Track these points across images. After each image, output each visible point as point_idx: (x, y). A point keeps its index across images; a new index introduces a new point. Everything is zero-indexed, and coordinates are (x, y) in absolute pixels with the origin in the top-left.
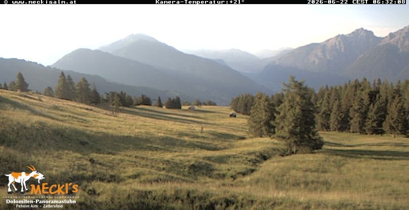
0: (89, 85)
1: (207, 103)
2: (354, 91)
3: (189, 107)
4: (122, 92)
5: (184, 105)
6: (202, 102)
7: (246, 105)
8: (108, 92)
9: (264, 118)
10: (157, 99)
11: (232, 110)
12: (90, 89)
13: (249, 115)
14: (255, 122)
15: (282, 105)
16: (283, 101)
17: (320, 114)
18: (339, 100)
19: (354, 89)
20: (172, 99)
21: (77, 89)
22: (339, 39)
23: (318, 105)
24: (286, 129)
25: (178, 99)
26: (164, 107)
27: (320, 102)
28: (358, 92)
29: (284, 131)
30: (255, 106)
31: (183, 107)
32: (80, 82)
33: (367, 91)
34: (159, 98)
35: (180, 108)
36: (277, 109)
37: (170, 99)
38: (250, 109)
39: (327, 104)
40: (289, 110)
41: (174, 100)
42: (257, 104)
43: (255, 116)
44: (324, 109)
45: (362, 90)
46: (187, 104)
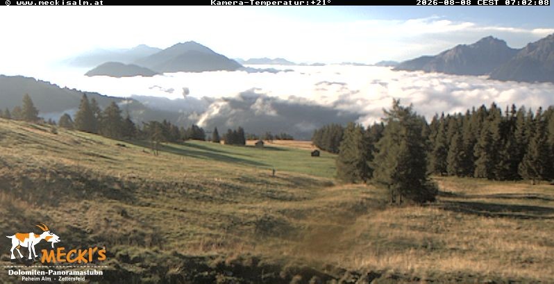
0: (121, 112)
1: (280, 137)
2: (480, 121)
3: (256, 141)
4: (165, 121)
5: (249, 139)
6: (273, 135)
7: (333, 140)
8: (146, 122)
9: (357, 157)
10: (213, 130)
11: (315, 146)
12: (121, 118)
13: (338, 153)
14: (346, 163)
15: (381, 140)
16: (383, 133)
17: (433, 152)
18: (460, 133)
19: (479, 118)
20: (233, 131)
21: (105, 118)
22: (460, 51)
23: (432, 140)
24: (388, 171)
25: (241, 131)
26: (222, 142)
27: (434, 135)
28: (485, 122)
29: (385, 175)
30: (346, 141)
31: (248, 143)
32: (109, 108)
33: (497, 121)
34: (216, 130)
35: (244, 143)
36: (376, 145)
37: (230, 131)
38: (339, 145)
39: (443, 139)
40: (392, 145)
41: (235, 131)
42: (348, 138)
43: (345, 154)
44: (439, 145)
45: (491, 120)
46: (253, 138)
